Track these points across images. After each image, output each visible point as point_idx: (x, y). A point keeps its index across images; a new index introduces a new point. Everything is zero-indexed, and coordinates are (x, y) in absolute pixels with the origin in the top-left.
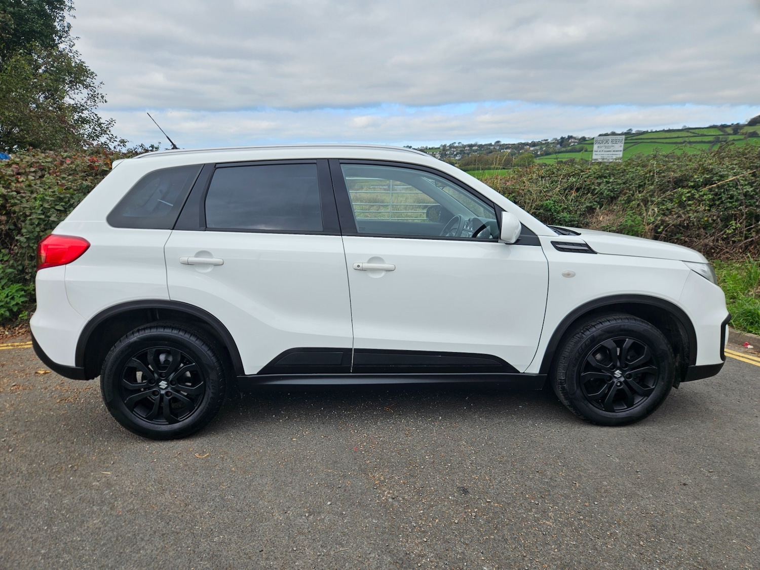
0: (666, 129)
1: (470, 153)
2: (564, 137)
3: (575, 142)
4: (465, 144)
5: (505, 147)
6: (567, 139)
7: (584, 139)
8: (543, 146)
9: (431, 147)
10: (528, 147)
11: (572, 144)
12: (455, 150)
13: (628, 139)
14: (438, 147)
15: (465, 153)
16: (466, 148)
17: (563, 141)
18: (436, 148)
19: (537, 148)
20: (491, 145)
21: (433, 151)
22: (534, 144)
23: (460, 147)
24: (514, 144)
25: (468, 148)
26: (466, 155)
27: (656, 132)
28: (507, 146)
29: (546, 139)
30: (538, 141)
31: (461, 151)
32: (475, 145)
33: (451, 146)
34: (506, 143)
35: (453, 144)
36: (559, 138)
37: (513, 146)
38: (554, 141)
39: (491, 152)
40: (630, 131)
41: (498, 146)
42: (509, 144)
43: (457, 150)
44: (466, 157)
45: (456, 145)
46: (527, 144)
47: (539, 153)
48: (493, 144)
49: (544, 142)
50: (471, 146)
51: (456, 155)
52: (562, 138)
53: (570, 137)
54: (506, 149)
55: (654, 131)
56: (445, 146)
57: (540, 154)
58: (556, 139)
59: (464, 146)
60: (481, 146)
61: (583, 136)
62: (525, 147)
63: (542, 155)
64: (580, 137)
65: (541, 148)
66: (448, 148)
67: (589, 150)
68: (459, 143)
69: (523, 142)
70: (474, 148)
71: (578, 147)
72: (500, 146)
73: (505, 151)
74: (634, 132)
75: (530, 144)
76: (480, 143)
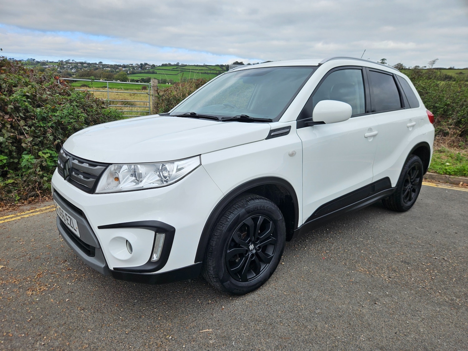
0: (196, 65)
1: (82, 68)
2: (142, 63)
3: (149, 68)
4: (78, 61)
5: (106, 66)
6: (144, 65)
7: (154, 66)
8: (130, 68)
9: (51, 61)
10: (121, 68)
11: (148, 69)
12: (70, 65)
13: (178, 68)
14: (57, 61)
15: (78, 68)
16: (78, 65)
17: (142, 66)
18: (55, 63)
19: (127, 69)
20: (96, 64)
21: (53, 64)
22: (124, 66)
23: (74, 63)
24: (112, 65)
25: (80, 65)
26: (79, 69)
27: (191, 66)
28: (107, 66)
29: (131, 64)
30: (126, 64)
31: (75, 66)
32: (85, 63)
33: (67, 62)
34: (106, 64)
35: (68, 60)
36: (139, 64)
37: (111, 66)
38: (137, 66)
39: (97, 69)
40: (178, 64)
41: (101, 65)
42: (109, 65)
43: (72, 65)
44: (79, 71)
45: (71, 61)
46: (120, 66)
47: (128, 72)
48: (98, 63)
49: (130, 66)
50: (82, 63)
51: (72, 69)
52: (141, 64)
53: (146, 64)
54: (107, 68)
55: (190, 65)
56: (62, 61)
57: (130, 73)
58: (138, 65)
59: (77, 63)
60: (89, 64)
61: (153, 64)
62: (119, 68)
63: (130, 74)
64: (151, 64)
65: (129, 70)
66: (65, 63)
67: (157, 73)
68: (73, 60)
69: (117, 64)
70: (84, 65)
71: (151, 70)
72: (103, 65)
73: (107, 69)
74: (180, 64)
75: (122, 66)
76: (88, 62)
